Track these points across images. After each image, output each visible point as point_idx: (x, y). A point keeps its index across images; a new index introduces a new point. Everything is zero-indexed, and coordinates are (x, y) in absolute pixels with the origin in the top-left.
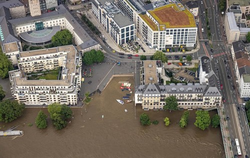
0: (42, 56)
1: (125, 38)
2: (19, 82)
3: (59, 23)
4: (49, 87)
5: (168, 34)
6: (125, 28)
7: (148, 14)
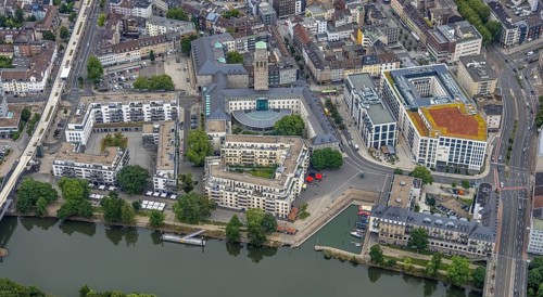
0: (255, 144)
1: (380, 140)
2: (215, 172)
3: (290, 104)
4: (253, 185)
5: (441, 144)
6: (381, 125)
7: (420, 112)
